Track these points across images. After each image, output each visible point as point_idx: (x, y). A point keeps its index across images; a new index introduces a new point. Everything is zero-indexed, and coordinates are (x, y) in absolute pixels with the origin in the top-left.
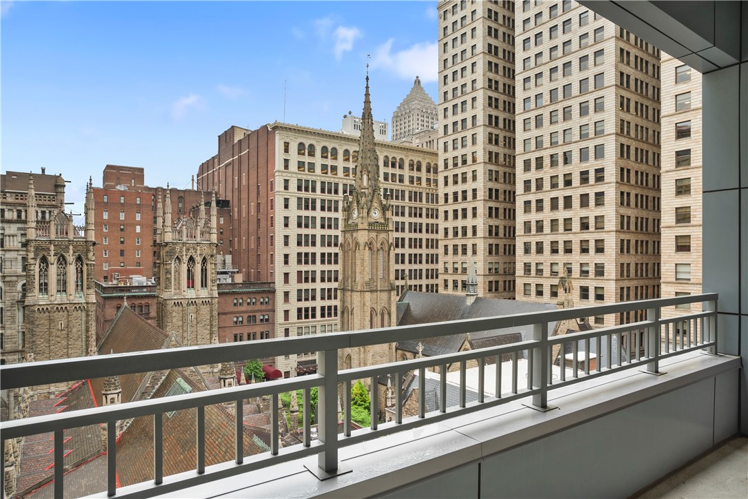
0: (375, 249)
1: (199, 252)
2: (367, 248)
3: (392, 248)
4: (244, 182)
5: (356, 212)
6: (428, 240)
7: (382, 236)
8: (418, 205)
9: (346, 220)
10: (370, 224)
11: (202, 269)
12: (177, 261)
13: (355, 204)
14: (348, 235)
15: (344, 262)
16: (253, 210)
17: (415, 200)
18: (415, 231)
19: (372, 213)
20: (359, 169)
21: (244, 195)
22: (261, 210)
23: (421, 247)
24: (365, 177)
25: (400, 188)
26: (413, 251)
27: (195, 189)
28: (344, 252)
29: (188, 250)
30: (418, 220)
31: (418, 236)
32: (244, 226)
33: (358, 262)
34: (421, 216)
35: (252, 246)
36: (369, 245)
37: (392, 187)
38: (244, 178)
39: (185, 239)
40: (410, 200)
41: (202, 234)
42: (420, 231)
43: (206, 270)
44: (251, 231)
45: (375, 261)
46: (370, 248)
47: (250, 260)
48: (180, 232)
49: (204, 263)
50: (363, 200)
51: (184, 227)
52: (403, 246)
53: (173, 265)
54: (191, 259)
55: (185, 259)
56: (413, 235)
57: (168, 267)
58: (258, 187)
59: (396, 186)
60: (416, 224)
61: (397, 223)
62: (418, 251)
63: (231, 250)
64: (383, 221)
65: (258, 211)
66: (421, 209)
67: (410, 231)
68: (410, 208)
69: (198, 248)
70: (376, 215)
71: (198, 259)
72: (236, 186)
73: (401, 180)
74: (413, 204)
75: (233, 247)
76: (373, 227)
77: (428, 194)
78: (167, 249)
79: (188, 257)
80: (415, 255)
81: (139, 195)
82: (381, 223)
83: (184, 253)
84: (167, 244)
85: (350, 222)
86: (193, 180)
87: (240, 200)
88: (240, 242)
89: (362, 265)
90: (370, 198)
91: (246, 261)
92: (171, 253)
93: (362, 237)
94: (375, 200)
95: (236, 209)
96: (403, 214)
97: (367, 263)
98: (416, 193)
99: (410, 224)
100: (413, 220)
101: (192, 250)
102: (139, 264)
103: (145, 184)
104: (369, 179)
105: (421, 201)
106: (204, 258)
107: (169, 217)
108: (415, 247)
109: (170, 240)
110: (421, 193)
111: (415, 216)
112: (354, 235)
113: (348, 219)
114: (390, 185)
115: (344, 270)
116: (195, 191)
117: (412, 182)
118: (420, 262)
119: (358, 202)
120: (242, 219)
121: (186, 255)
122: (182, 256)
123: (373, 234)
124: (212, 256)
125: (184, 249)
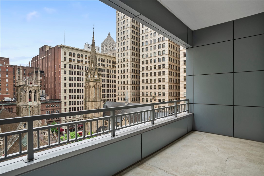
0: (96, 88)
1: (33, 89)
2: (93, 88)
3: (102, 88)
4: (49, 65)
5: (90, 76)
6: (113, 85)
7: (98, 84)
8: (109, 74)
9: (86, 78)
10: (94, 80)
11: (35, 95)
12: (25, 92)
13: (89, 73)
14: (87, 83)
15: (86, 92)
16: (53, 75)
17: (109, 72)
18: (109, 82)
19: (95, 76)
20: (90, 62)
21: (50, 69)
22: (56, 75)
23: (110, 87)
24: (93, 65)
25: (104, 68)
26: (108, 89)
27: (30, 66)
28: (86, 89)
29: (29, 88)
30: (110, 79)
31: (109, 84)
32: (49, 80)
33: (90, 92)
34: (110, 77)
35: (53, 87)
36: (94, 87)
37: (101, 68)
38: (49, 63)
39: (28, 84)
40: (107, 72)
41: (34, 82)
42: (110, 82)
43: (36, 95)
44: (52, 81)
45: (96, 92)
46: (94, 88)
47: (52, 92)
48: (26, 82)
49: (35, 93)
50: (92, 72)
51: (27, 80)
52: (105, 87)
53: (23, 94)
54: (30, 91)
55: (28, 91)
56: (108, 84)
57: (21, 94)
58: (55, 66)
59: (103, 67)
60: (109, 80)
61: (103, 79)
62: (109, 89)
63: (45, 88)
64: (98, 79)
65: (55, 75)
66: (110, 75)
67: (107, 82)
68: (107, 75)
69: (33, 87)
70: (96, 77)
71: (33, 91)
72: (46, 66)
73: (104, 66)
74: (108, 74)
75: (45, 87)
76: (95, 81)
77: (113, 70)
78: (21, 88)
79: (29, 91)
80: (109, 90)
81: (7, 68)
82: (98, 80)
83: (28, 89)
84: (21, 86)
85: (88, 79)
86: (29, 63)
87: (48, 71)
88: (48, 85)
89: (92, 93)
90: (94, 71)
91: (50, 92)
92: (22, 89)
93: (92, 84)
94: (96, 72)
95: (46, 74)
96: (105, 77)
98: (109, 70)
99: (107, 80)
100: (108, 79)
101: (30, 88)
102: (7, 93)
103: (10, 64)
104: (94, 65)
105: (110, 72)
106: (35, 91)
107: (21, 77)
108: (109, 87)
109: (22, 85)
110: (110, 70)
111: (109, 77)
112: (89, 83)
113: (87, 78)
115: (86, 95)
116: (30, 67)
117: (107, 66)
118: (110, 92)
119: (90, 72)
120: (49, 77)
121: (28, 90)
122: (26, 90)
123: (95, 83)
124: (38, 90)
125: (28, 88)
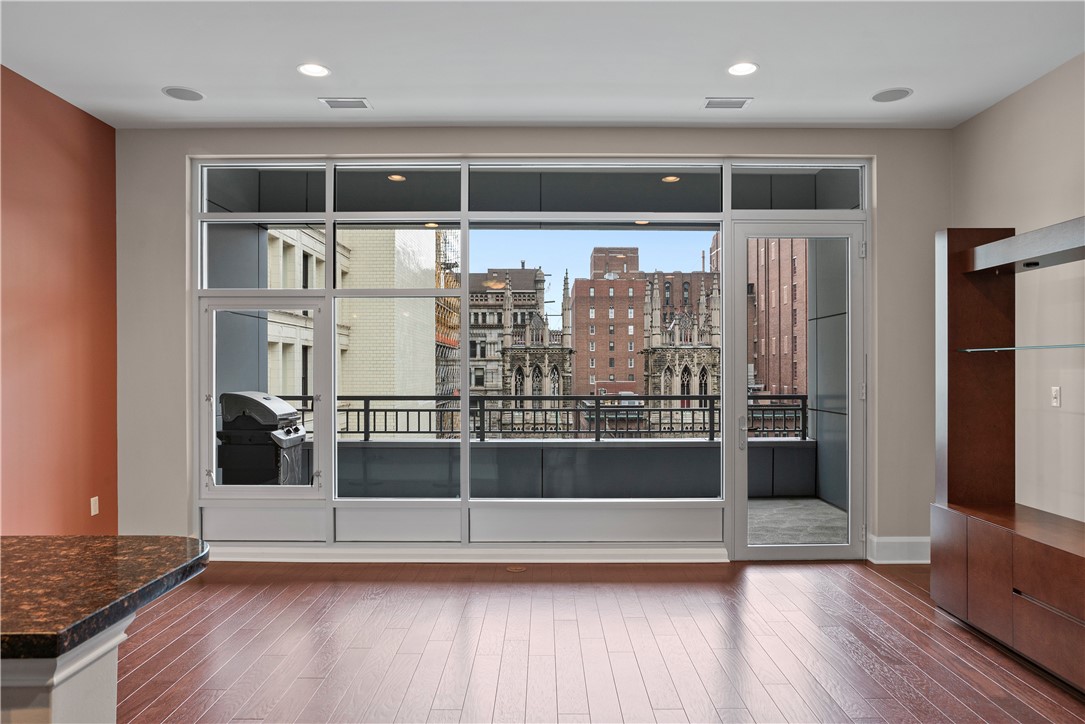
1: (696, 361)
4: (773, 256)
11: (701, 384)
12: (668, 373)
16: (785, 297)
21: (774, 275)
22: (797, 297)
27: (708, 270)
29: (682, 357)
32: (774, 321)
35: (786, 349)
38: (773, 250)
39: (677, 343)
41: (701, 334)
43: (706, 384)
44: (783, 327)
47: (782, 371)
48: (672, 334)
49: (703, 376)
51: (677, 327)
53: (662, 378)
54: (686, 370)
55: (678, 370)
57: (656, 380)
58: (793, 261)
63: (756, 356)
65: (793, 297)
69: (695, 355)
71: (696, 370)
72: (762, 262)
75: (759, 353)
78: (655, 357)
79: (682, 367)
81: (631, 284)
83: (677, 362)
84: (655, 350)
86: (703, 257)
87: (767, 282)
88: (768, 345)
91: (777, 373)
92: (660, 362)
95: (763, 296)
101: (686, 358)
102: (632, 377)
103: (640, 270)
106: (704, 369)
107: (657, 314)
109: (659, 345)
116: (706, 273)
120: (771, 310)
121: (680, 365)
122: (674, 366)
124: (714, 366)
125: (677, 356)
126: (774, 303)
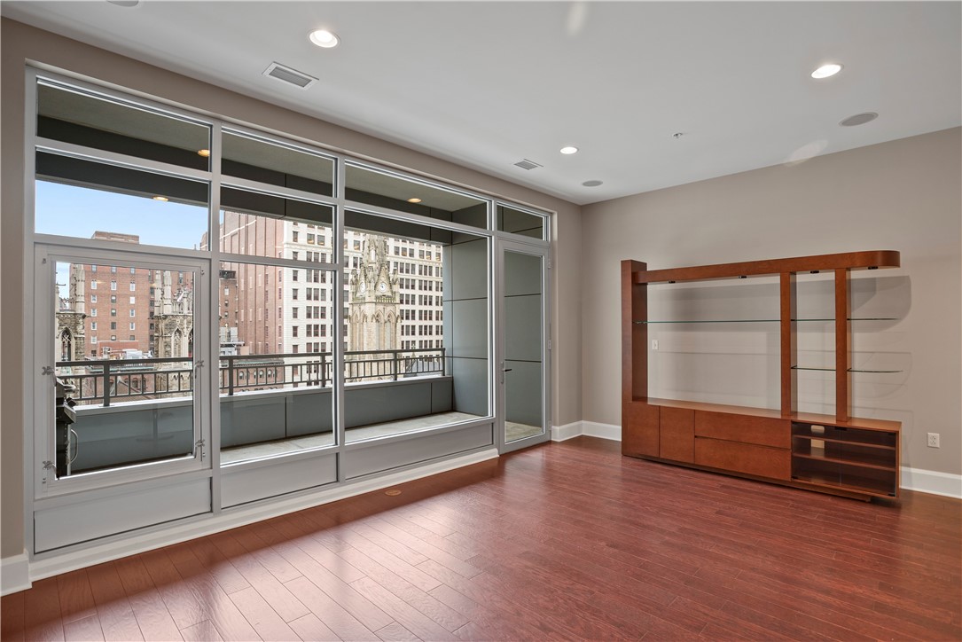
0: (383, 322)
2: (374, 320)
3: (399, 321)
4: (251, 253)
5: (364, 285)
6: (437, 312)
7: (390, 308)
8: (428, 278)
9: (355, 293)
10: (377, 297)
12: (177, 334)
13: (363, 278)
14: (356, 308)
15: (352, 333)
16: (260, 282)
17: (426, 274)
18: (425, 304)
19: (379, 287)
20: (367, 244)
23: (431, 319)
24: (373, 252)
25: (411, 262)
26: (424, 323)
28: (352, 324)
29: (189, 322)
30: (428, 293)
31: (428, 308)
32: (251, 298)
33: (365, 334)
34: (431, 289)
35: (260, 317)
36: (377, 318)
37: (403, 261)
38: (251, 249)
39: (186, 311)
40: (420, 273)
42: (431, 304)
44: (258, 302)
45: (382, 333)
46: (377, 321)
47: (257, 332)
48: (180, 304)
50: (370, 275)
51: (185, 300)
52: (413, 318)
53: (172, 338)
55: (186, 332)
56: (424, 308)
57: (167, 340)
59: (407, 260)
60: (426, 297)
61: (402, 295)
62: (428, 323)
63: (237, 322)
64: (390, 294)
65: (266, 283)
66: (431, 282)
67: (420, 304)
68: (420, 281)
70: (384, 289)
73: (411, 255)
74: (423, 278)
75: (239, 320)
76: (380, 300)
77: (437, 268)
78: (167, 321)
79: (190, 330)
80: (426, 327)
82: (388, 297)
83: (185, 326)
84: (166, 317)
85: (358, 295)
87: (246, 271)
88: (246, 314)
89: (369, 336)
90: (377, 272)
91: (253, 333)
92: (170, 327)
93: (369, 310)
94: (382, 274)
95: (243, 281)
96: (413, 287)
97: (374, 335)
98: (426, 267)
99: (420, 296)
100: (423, 293)
102: (133, 337)
104: (376, 254)
105: (431, 274)
107: (168, 290)
108: (426, 319)
109: (170, 313)
110: (431, 267)
111: (425, 289)
112: (362, 307)
113: (356, 292)
114: (400, 259)
115: (352, 342)
117: (422, 255)
118: (431, 334)
119: (366, 276)
120: (249, 291)
121: (187, 328)
122: (182, 329)
123: (381, 307)
125: (185, 321)
126: (251, 285)
